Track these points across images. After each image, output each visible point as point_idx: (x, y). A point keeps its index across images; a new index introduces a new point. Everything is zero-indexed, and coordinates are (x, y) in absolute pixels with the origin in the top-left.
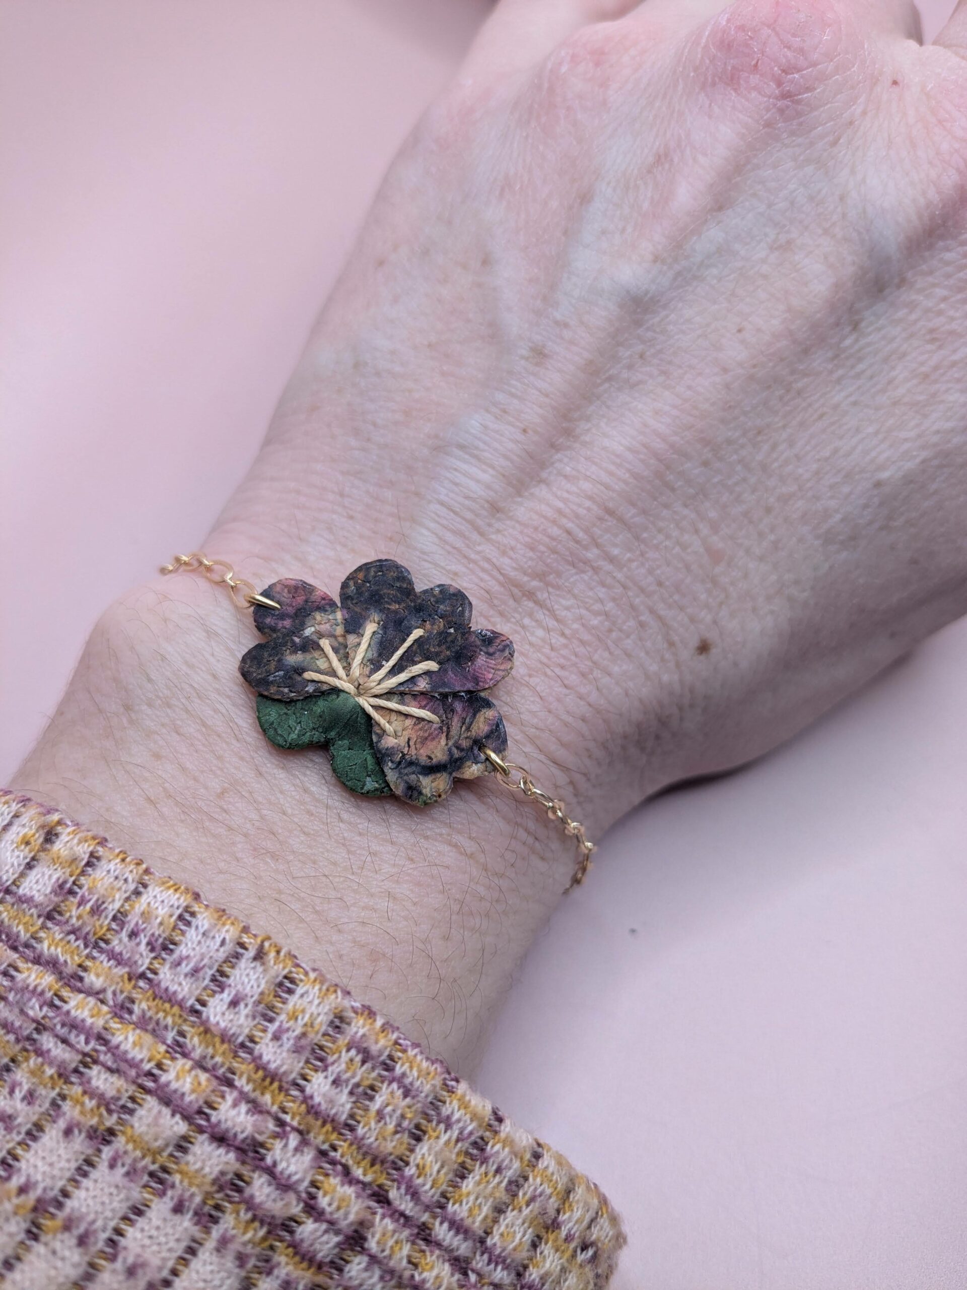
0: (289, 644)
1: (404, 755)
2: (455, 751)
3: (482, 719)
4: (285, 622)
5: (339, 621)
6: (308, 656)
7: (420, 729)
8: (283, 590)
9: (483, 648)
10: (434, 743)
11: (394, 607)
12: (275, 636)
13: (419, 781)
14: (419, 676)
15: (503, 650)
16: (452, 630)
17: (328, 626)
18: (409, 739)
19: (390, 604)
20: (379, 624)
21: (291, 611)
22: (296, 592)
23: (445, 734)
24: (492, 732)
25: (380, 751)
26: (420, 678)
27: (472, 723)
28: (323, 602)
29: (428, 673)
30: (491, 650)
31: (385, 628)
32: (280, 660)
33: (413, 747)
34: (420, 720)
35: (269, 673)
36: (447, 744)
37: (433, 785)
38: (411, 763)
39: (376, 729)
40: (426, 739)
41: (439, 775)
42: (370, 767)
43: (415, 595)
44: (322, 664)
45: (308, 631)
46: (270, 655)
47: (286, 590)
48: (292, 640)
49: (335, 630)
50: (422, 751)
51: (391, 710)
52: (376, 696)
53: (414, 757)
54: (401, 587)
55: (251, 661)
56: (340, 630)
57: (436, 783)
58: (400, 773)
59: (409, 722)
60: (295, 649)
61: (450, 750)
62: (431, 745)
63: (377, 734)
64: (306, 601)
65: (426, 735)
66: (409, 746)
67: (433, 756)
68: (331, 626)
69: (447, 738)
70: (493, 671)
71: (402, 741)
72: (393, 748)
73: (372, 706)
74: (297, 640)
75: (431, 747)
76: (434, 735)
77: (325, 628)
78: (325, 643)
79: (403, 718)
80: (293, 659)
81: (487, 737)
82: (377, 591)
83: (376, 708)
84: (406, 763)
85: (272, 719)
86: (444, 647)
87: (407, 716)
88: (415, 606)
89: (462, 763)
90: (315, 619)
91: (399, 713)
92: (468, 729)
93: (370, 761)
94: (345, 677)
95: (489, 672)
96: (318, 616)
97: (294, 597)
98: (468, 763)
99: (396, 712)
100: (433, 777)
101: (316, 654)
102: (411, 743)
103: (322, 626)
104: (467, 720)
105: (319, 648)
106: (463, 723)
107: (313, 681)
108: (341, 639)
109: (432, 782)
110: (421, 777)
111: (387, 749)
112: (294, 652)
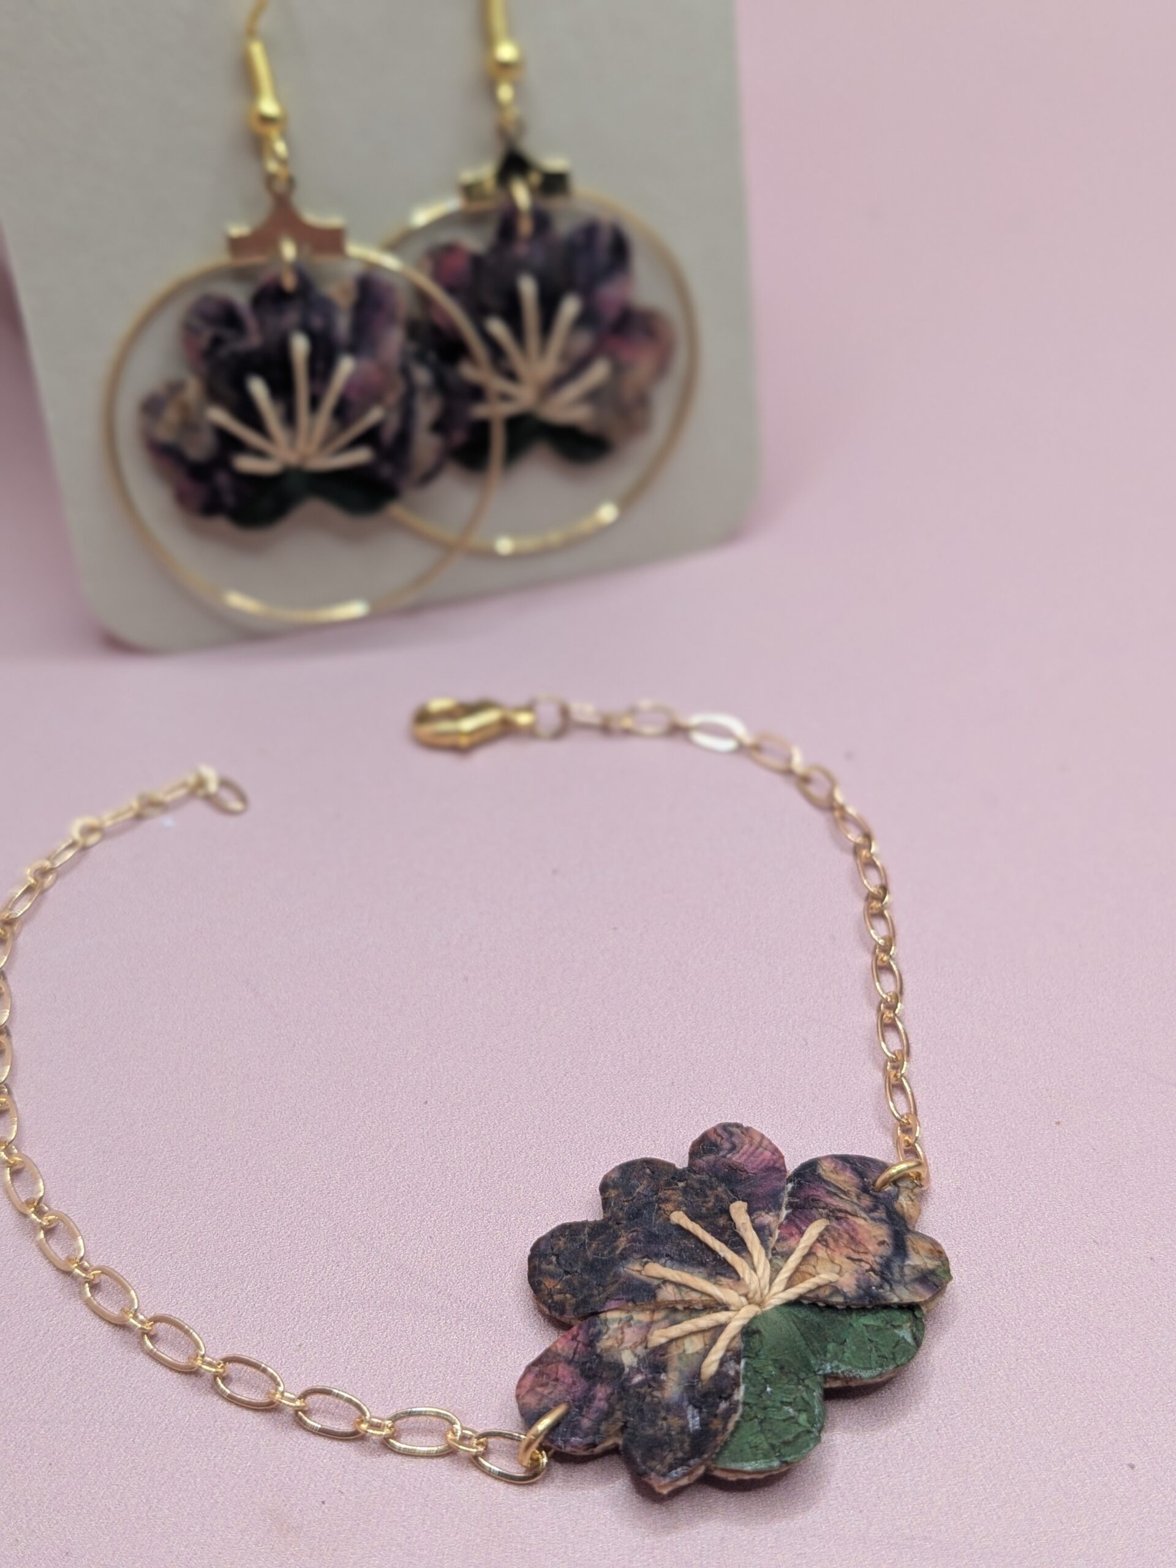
0: (643, 1391)
1: (872, 1269)
2: (876, 1215)
3: (833, 1176)
4: (600, 1395)
5: (623, 1315)
6: (674, 1363)
7: (836, 1241)
8: (537, 1393)
9: (721, 1153)
10: (860, 1230)
11: (622, 1243)
12: (618, 1414)
13: (914, 1267)
14: (752, 1221)
15: (731, 1134)
16: (681, 1184)
17: (627, 1331)
18: (849, 1258)
19: (617, 1247)
20: (646, 1263)
21: (581, 1386)
22: (548, 1376)
23: (849, 1216)
24: (855, 1170)
25: (860, 1298)
26: (757, 1221)
27: (836, 1187)
28: (579, 1338)
29: (750, 1212)
30: (727, 1145)
31: (656, 1256)
32: (668, 1408)
33: (863, 1257)
34: (821, 1239)
35: (684, 1429)
36: (865, 1219)
37: (922, 1252)
38: (887, 1264)
39: (825, 1293)
40: (852, 1238)
41: (909, 1243)
42: (879, 1323)
43: (610, 1219)
44: (693, 1346)
45: (628, 1359)
46: (653, 1423)
47: (539, 1389)
48: (641, 1384)
49: (640, 1322)
50: (871, 1248)
51: (797, 1270)
52: (771, 1281)
53: (878, 1260)
54: (589, 1234)
55: (653, 1459)
56: (642, 1317)
57: (920, 1249)
58: (899, 1282)
59: (821, 1252)
60: (654, 1382)
61: (873, 1219)
62: (862, 1236)
63: (831, 1295)
64: (570, 1362)
65: (846, 1236)
66: (860, 1260)
67: (881, 1239)
68: (630, 1326)
69: (855, 1215)
70: (760, 1149)
71: (848, 1265)
72: (858, 1280)
73: (786, 1288)
74: (638, 1379)
75: (866, 1236)
76: (847, 1227)
77: (631, 1336)
78: (658, 1337)
79: (812, 1260)
80: (672, 1387)
81: (861, 1175)
82: (586, 1263)
83: (790, 1283)
84: (885, 1271)
85: (766, 1446)
86: (709, 1192)
87: (810, 1253)
88: (629, 1219)
89: (896, 1213)
90: (611, 1347)
91: (805, 1258)
92: (845, 1193)
93: (868, 1320)
94: (730, 1314)
95: (762, 1153)
96: (605, 1343)
97: (557, 1380)
98: (897, 1206)
99: (800, 1264)
100: (910, 1249)
101: (674, 1351)
102: (856, 1256)
103: (626, 1339)
104: (833, 1190)
105: (662, 1349)
106: (835, 1194)
107: (723, 1362)
108: (658, 1316)
109: (918, 1253)
110: (908, 1262)
111: (859, 1287)
112: (661, 1386)
